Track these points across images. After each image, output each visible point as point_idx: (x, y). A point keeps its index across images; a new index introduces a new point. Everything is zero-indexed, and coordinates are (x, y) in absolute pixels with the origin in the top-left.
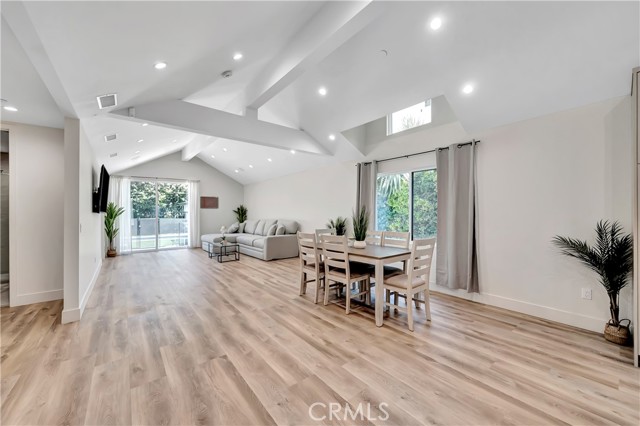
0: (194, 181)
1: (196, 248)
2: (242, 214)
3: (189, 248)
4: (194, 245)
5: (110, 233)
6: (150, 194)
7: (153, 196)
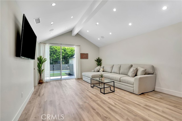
0: (78, 46)
1: (79, 79)
2: (99, 62)
3: (76, 79)
4: (78, 78)
5: (40, 71)
6: (57, 56)
7: (58, 56)
